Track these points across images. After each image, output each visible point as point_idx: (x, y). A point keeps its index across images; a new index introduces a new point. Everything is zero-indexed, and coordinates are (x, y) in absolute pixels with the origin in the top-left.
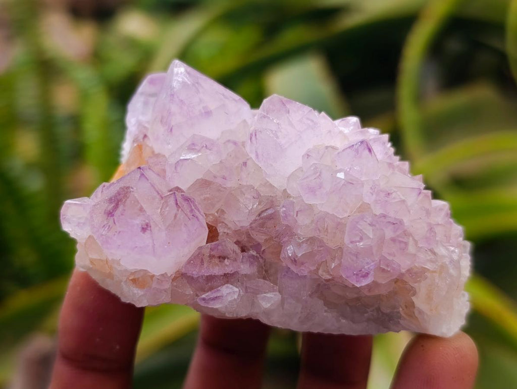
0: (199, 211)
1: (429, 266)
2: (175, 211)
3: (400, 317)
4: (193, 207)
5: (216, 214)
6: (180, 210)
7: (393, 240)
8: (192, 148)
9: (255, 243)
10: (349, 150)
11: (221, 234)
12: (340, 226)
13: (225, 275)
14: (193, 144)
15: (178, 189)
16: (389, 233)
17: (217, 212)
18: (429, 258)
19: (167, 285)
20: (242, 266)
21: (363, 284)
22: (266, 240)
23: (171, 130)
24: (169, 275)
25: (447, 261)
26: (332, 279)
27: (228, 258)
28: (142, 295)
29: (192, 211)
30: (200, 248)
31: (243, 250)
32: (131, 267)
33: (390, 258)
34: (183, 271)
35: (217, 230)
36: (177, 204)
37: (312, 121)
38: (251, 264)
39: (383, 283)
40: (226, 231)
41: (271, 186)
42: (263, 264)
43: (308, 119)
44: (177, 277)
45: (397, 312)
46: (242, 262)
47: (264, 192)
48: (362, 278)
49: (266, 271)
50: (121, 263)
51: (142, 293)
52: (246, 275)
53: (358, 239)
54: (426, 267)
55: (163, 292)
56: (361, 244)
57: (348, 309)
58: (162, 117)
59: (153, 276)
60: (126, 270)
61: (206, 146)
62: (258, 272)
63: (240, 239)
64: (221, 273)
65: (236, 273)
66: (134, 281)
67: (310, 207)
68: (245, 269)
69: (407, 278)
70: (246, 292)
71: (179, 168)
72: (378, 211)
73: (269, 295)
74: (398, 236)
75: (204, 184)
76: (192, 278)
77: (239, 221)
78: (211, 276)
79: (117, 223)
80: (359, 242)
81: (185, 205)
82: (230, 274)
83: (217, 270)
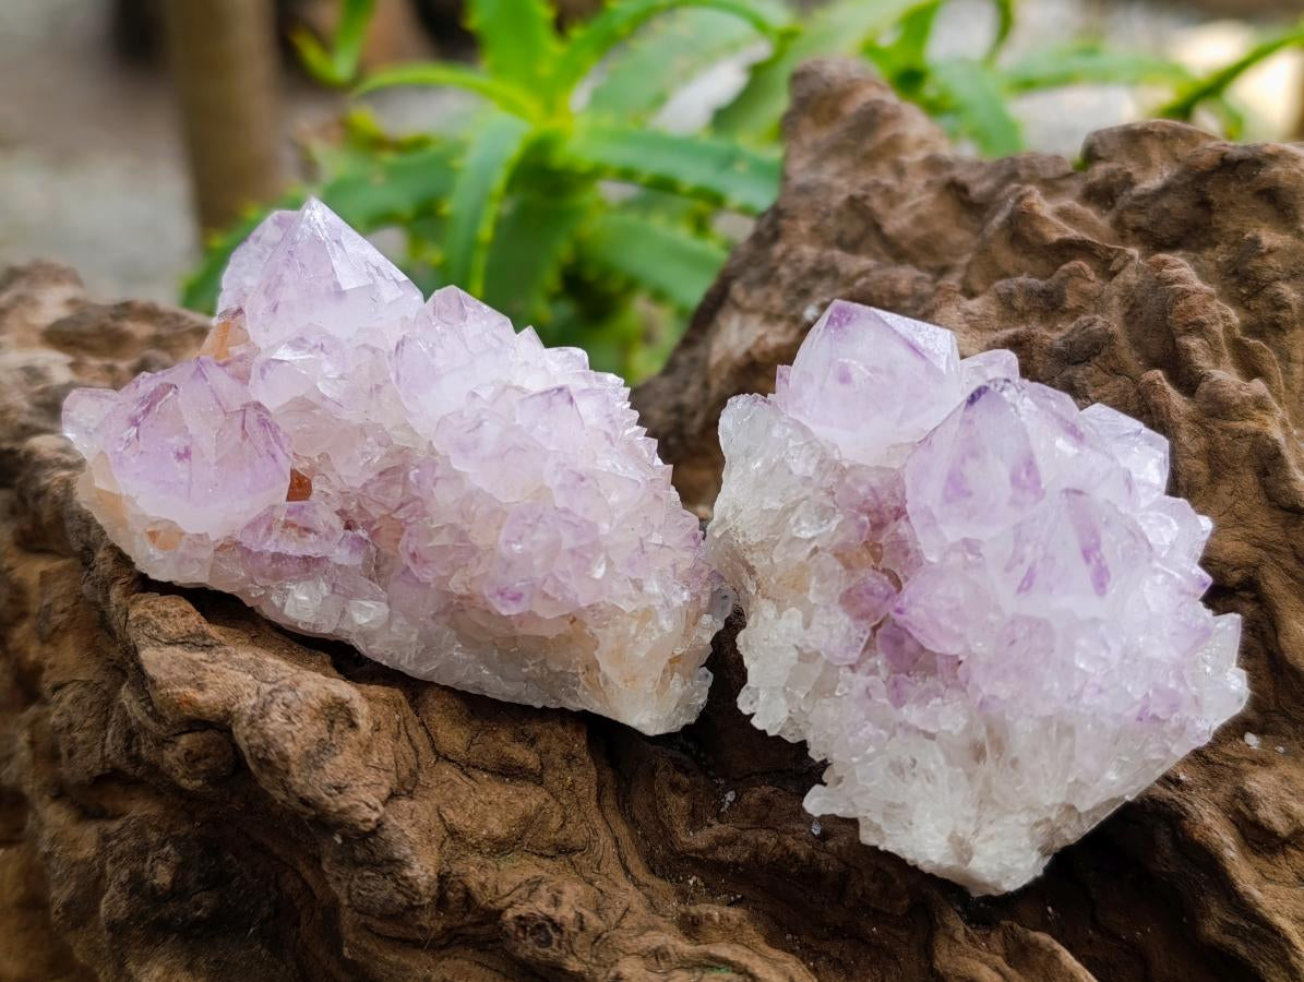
0: (281, 447)
1: (625, 606)
2: (238, 438)
3: (576, 684)
4: (272, 439)
5: (316, 459)
6: (247, 440)
7: (573, 552)
8: (298, 343)
9: (370, 520)
10: (538, 399)
11: (315, 492)
12: (497, 514)
13: (305, 559)
14: (302, 339)
15: (259, 406)
16: (568, 540)
17: (319, 457)
18: (626, 592)
19: (206, 554)
20: (337, 551)
21: (513, 613)
22: (383, 517)
23: (275, 308)
24: (213, 539)
25: (657, 603)
26: (469, 598)
27: (316, 533)
28: (161, 561)
29: (268, 443)
30: (273, 507)
31: (348, 527)
32: (152, 513)
33: (562, 579)
34: (238, 538)
35: (310, 485)
36: (243, 428)
37: (500, 340)
38: (353, 550)
39: (548, 617)
40: (325, 489)
41: (411, 430)
42: (375, 555)
43: (494, 336)
44: (227, 547)
45: (572, 674)
46: (339, 544)
47: (400, 439)
48: (510, 602)
49: (377, 567)
50: (138, 502)
51: (161, 557)
52: (340, 567)
53: (515, 539)
54: (622, 607)
55: (195, 561)
56: (519, 547)
57: (496, 652)
58: (268, 286)
59: (182, 534)
60: (144, 516)
61: (322, 346)
62: (364, 565)
63: (346, 508)
64: (299, 554)
65: (325, 558)
66: (153, 535)
67: (457, 477)
68: (342, 555)
69: (588, 618)
70: (333, 592)
71: (268, 372)
72: (560, 502)
73: (368, 604)
74: (581, 547)
75: (304, 406)
76: (249, 551)
77: (347, 477)
78: (279, 554)
79: (141, 437)
80: (516, 543)
81: (258, 433)
82: (314, 559)
83: (292, 548)
